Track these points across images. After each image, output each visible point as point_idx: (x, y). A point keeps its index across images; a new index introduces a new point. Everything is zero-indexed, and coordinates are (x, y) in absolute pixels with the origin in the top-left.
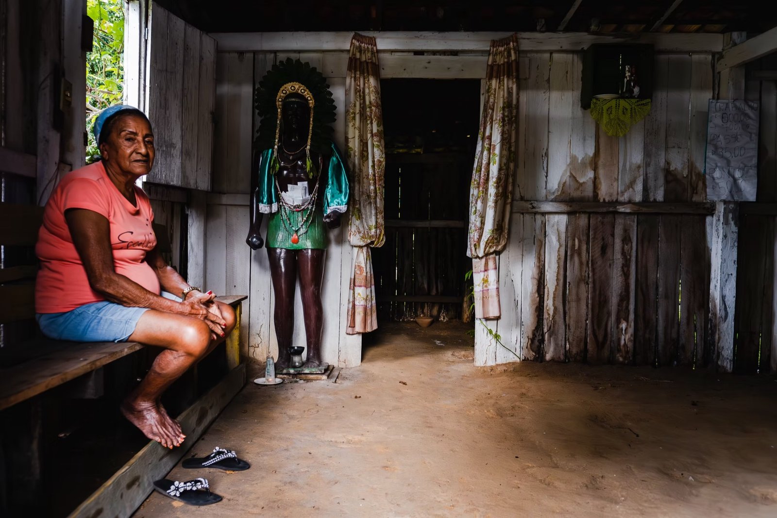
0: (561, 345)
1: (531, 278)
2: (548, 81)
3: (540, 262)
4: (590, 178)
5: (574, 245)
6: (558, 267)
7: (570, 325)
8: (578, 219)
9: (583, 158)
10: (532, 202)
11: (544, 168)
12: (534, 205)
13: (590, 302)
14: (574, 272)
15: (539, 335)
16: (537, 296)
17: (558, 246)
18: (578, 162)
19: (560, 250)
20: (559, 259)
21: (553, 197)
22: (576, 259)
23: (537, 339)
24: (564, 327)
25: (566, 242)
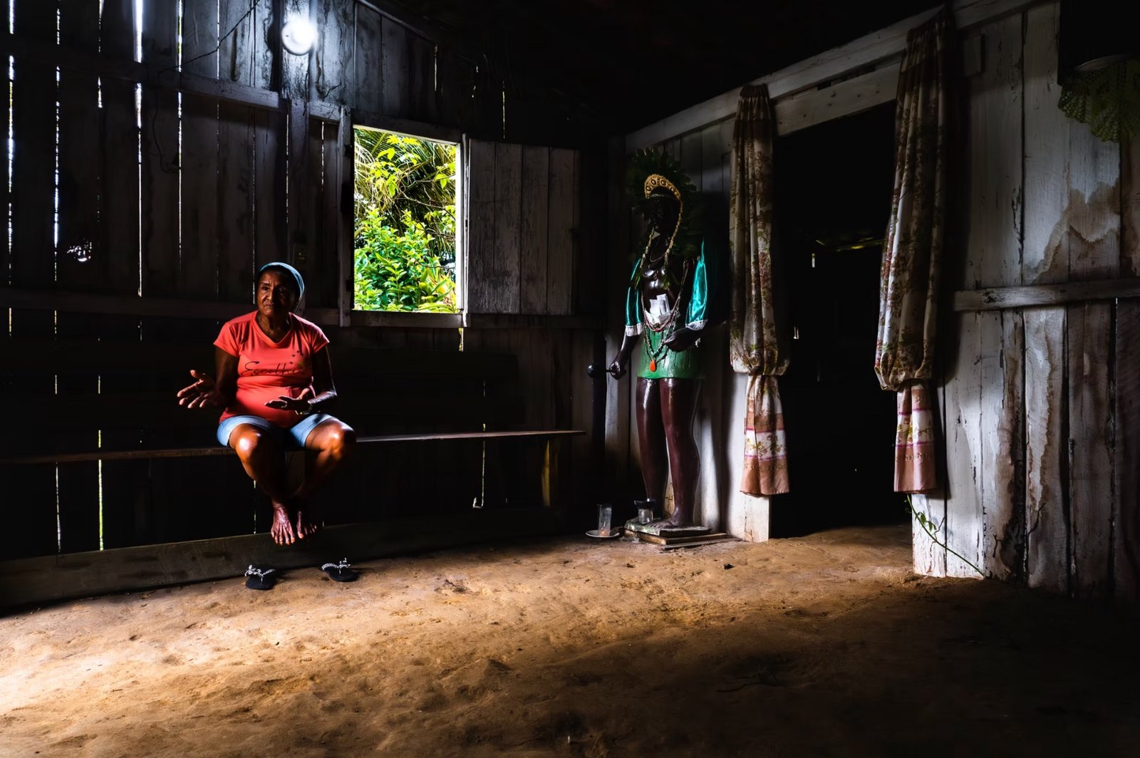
0: (1060, 562)
1: (998, 429)
2: (1021, 64)
3: (1013, 401)
4: (1111, 230)
5: (1080, 367)
6: (1051, 410)
7: (1078, 526)
8: (1089, 314)
9: (1094, 194)
10: (988, 290)
11: (1015, 224)
12: (991, 295)
13: (1117, 483)
14: (1082, 420)
15: (1017, 537)
16: (1010, 462)
17: (1048, 369)
18: (1083, 202)
19: (1053, 377)
20: (1051, 394)
21: (1035, 277)
22: (1086, 394)
23: (1013, 542)
24: (1064, 527)
25: (1064, 363)
